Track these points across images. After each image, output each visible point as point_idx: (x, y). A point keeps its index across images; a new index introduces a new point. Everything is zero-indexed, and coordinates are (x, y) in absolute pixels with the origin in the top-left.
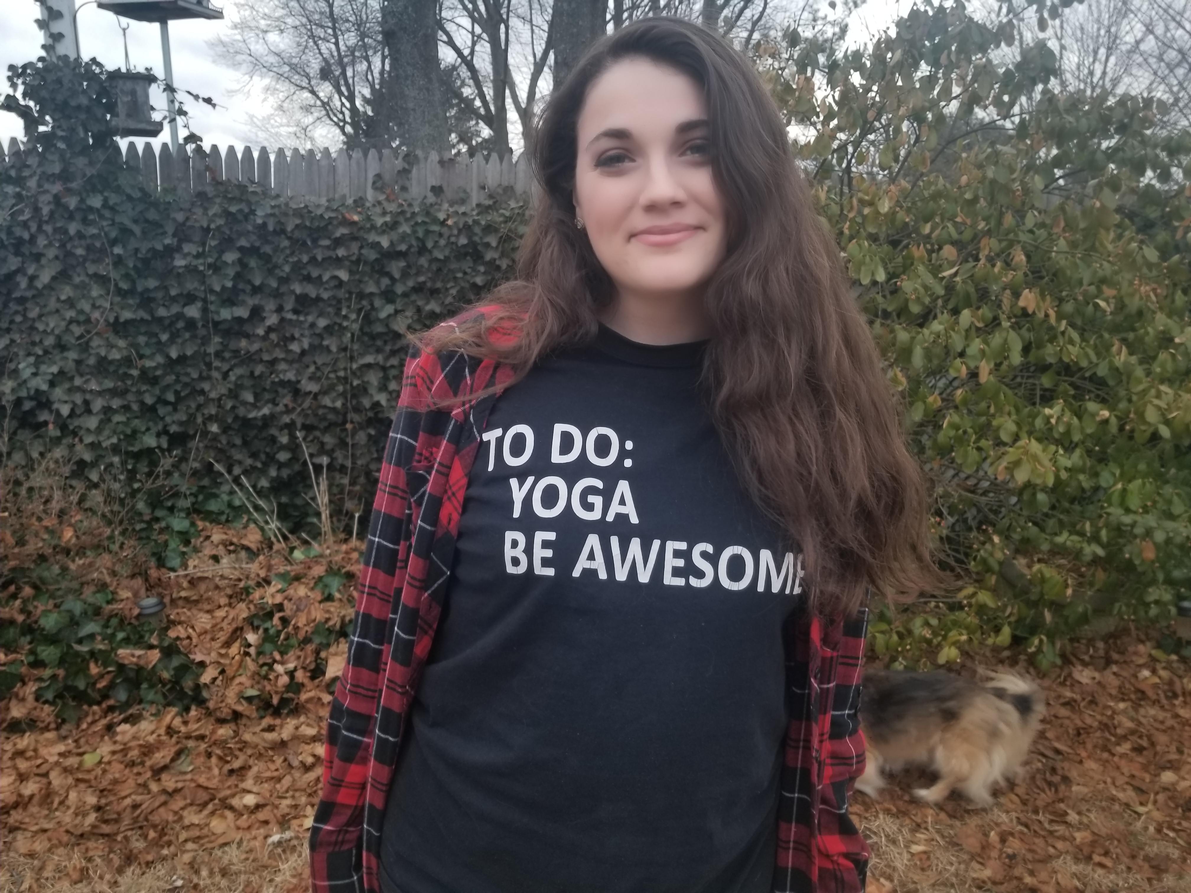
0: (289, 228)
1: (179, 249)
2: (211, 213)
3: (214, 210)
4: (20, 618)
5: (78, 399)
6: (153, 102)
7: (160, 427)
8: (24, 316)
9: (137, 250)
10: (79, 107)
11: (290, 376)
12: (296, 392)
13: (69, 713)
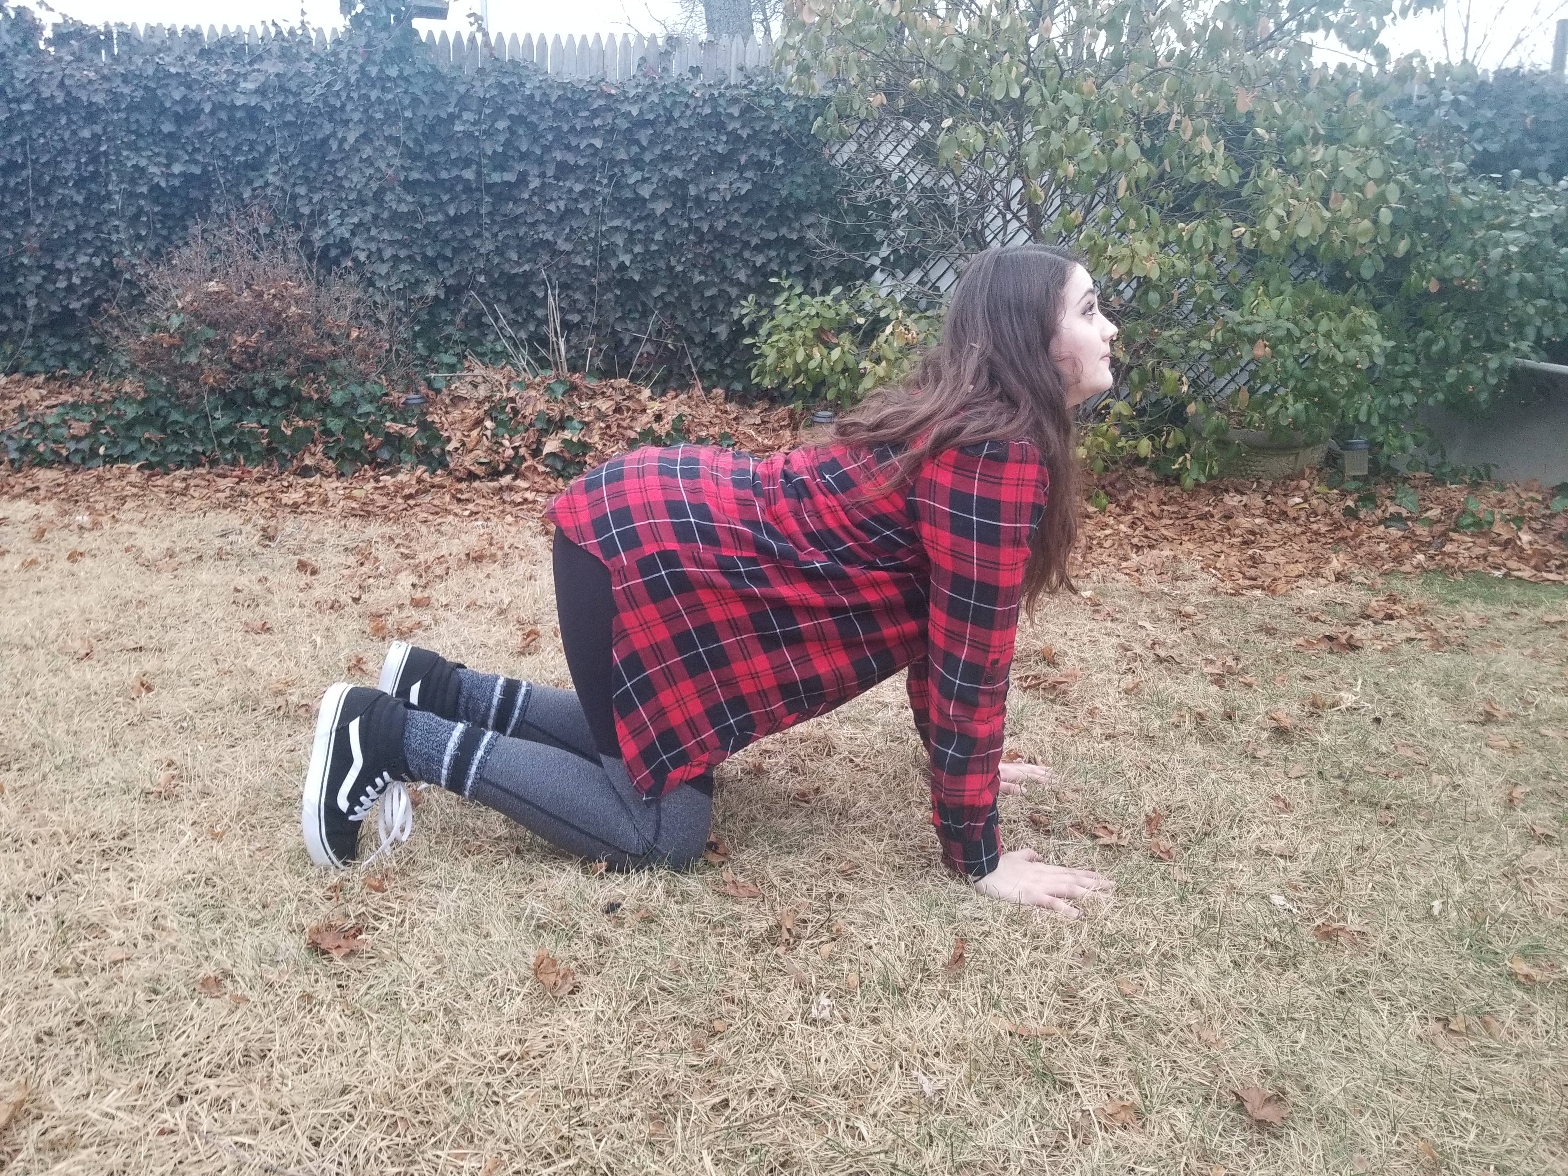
0: (553, 100)
1: (459, 117)
2: (487, 85)
5: (373, 248)
7: (439, 279)
9: (425, 116)
11: (549, 236)
12: (555, 253)
13: (347, 468)
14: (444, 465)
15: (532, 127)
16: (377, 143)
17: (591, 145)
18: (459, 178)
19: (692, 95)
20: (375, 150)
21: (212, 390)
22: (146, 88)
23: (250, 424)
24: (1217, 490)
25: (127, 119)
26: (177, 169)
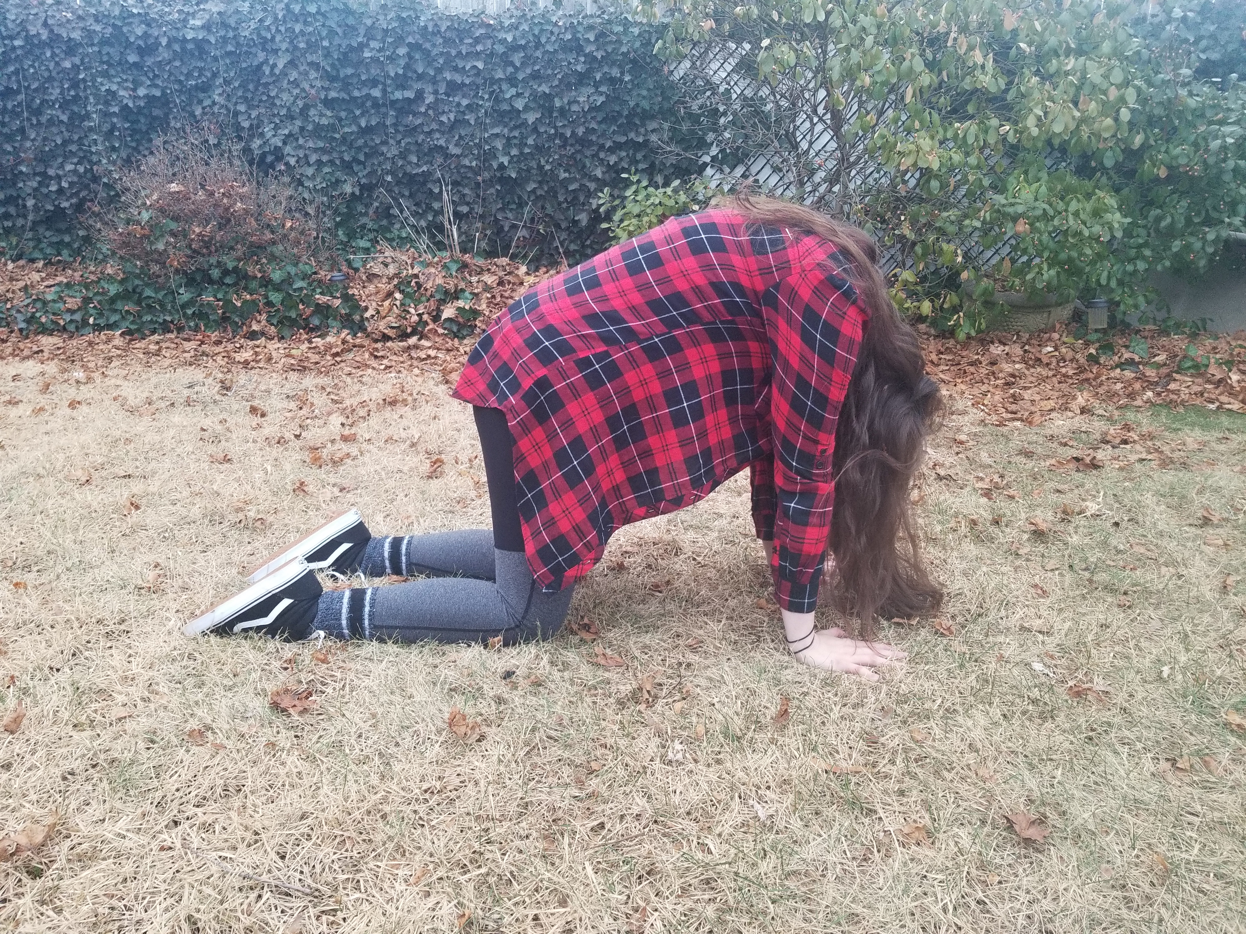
0: (443, 30)
1: (367, 45)
2: (389, 18)
5: (301, 154)
7: (355, 179)
9: (339, 45)
11: (442, 142)
12: (447, 156)
13: (286, 333)
14: (363, 329)
15: (427, 53)
16: (302, 68)
17: (475, 67)
18: (368, 95)
19: (556, 24)
20: (300, 73)
21: (177, 271)
22: (114, 25)
23: (208, 298)
24: (984, 342)
25: (99, 52)
26: (142, 92)
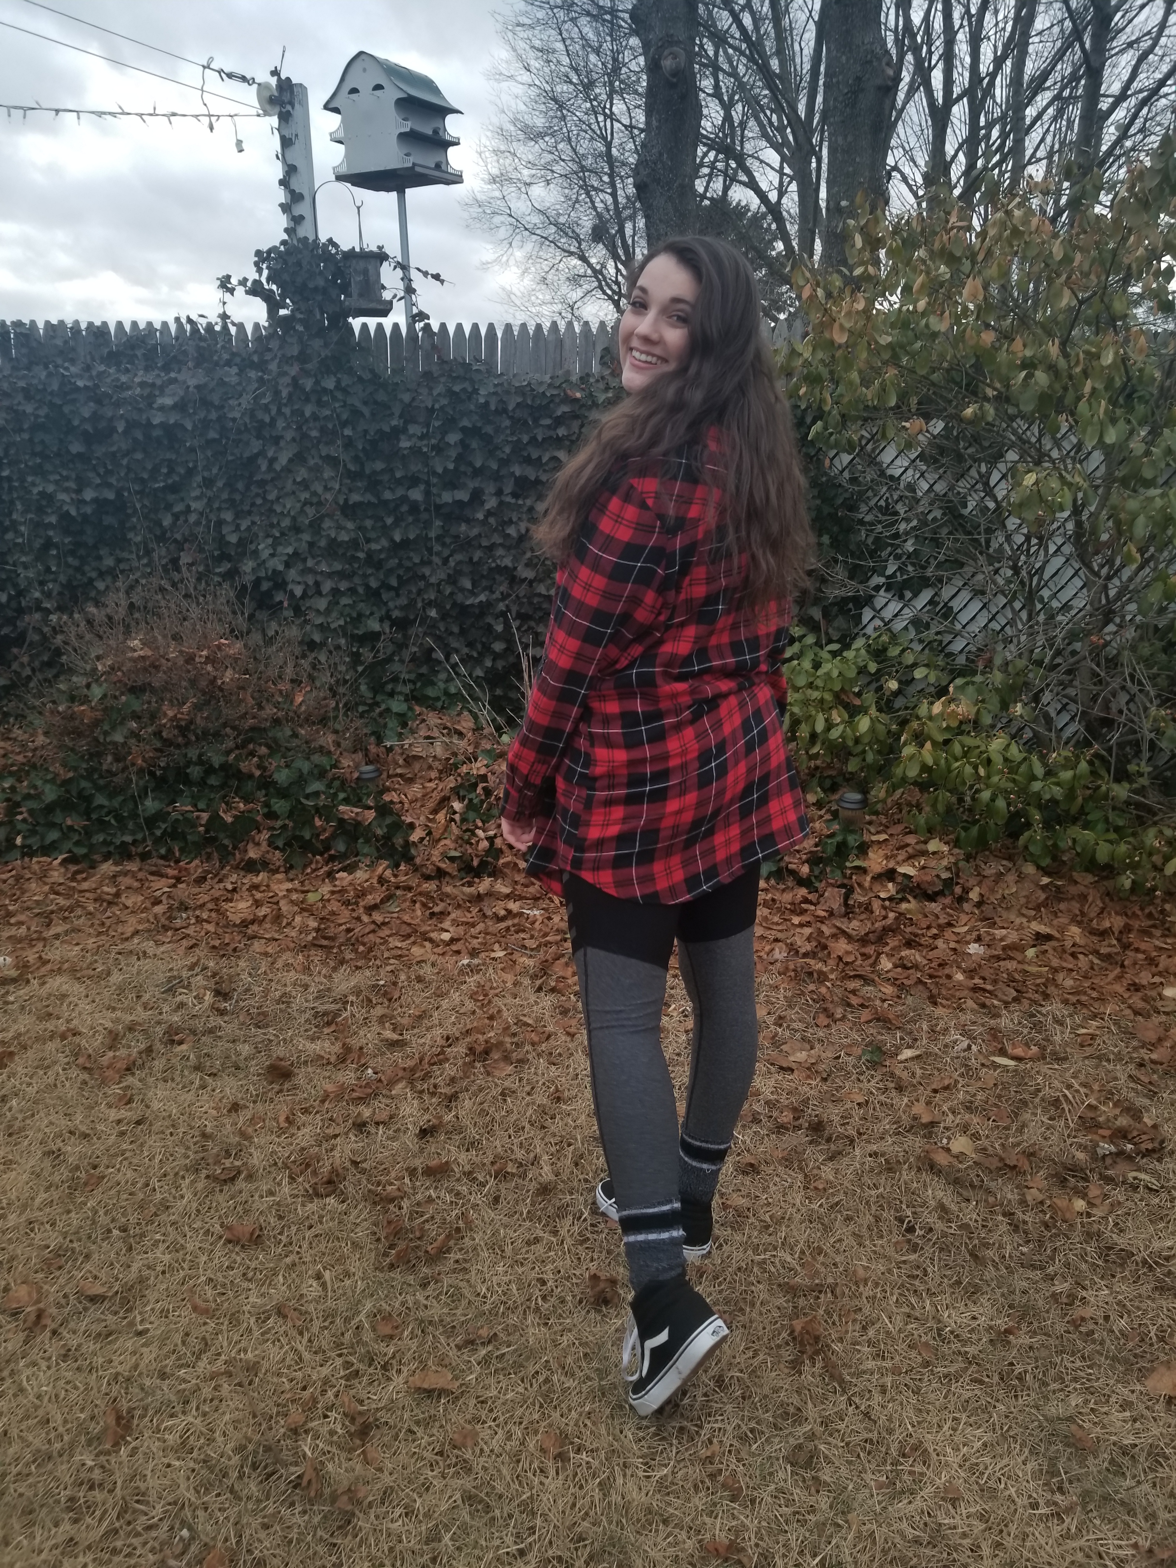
0: (510, 408)
1: (404, 430)
2: (435, 393)
3: (439, 389)
4: (257, 773)
5: (310, 581)
6: (384, 280)
7: (383, 612)
8: (264, 499)
9: (366, 432)
10: (316, 289)
11: (507, 562)
12: (514, 580)
13: (296, 862)
14: (410, 859)
15: (487, 439)
16: (311, 462)
18: (404, 499)
20: (310, 469)
21: (141, 771)
22: (52, 405)
23: (183, 806)
25: (31, 440)
26: (89, 495)
